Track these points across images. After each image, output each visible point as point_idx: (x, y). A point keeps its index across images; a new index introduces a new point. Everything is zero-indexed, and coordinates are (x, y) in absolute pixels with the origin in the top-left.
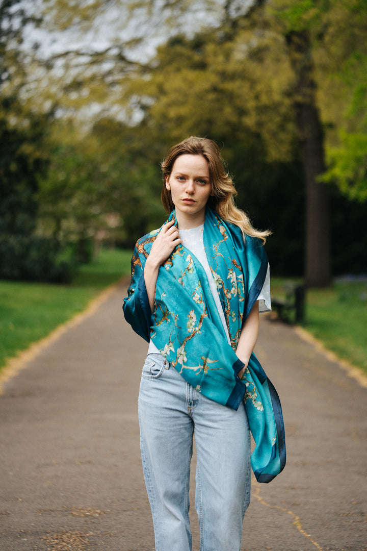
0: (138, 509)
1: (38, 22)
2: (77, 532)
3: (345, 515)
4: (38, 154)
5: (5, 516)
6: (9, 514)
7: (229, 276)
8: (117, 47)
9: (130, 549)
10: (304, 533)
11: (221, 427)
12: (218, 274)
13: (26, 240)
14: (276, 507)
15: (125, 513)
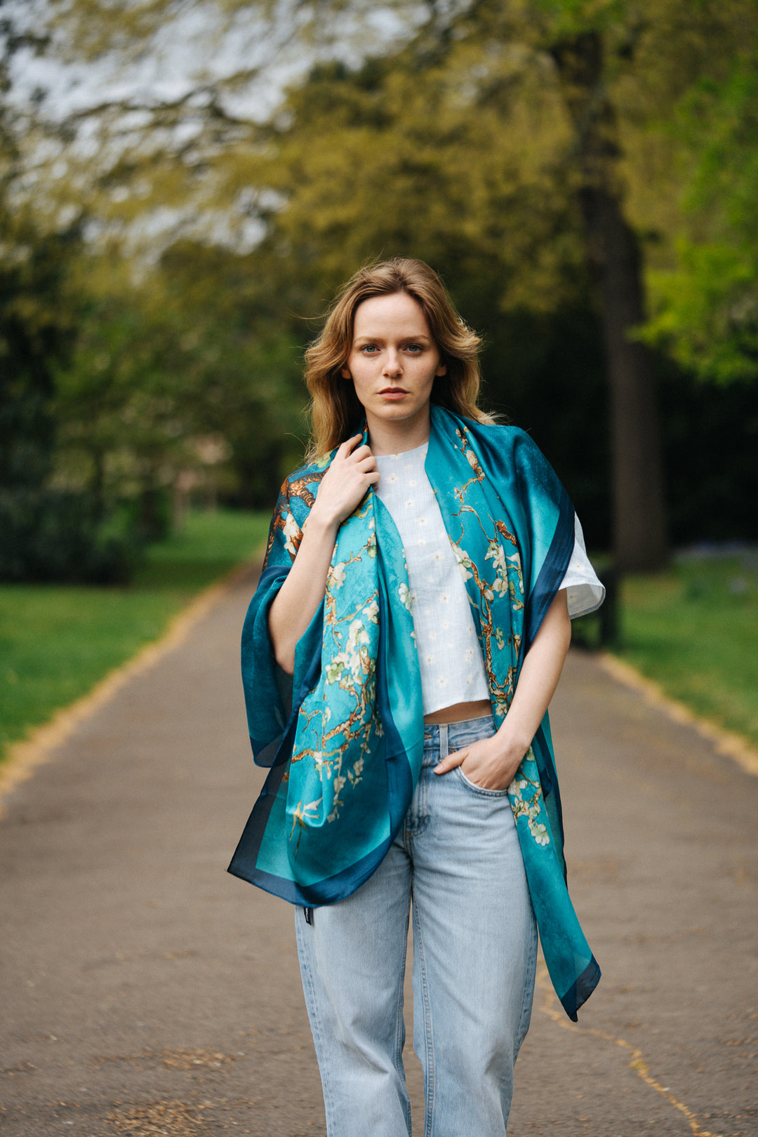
0: (303, 1048)
1: (40, 44)
2: (178, 1102)
3: (737, 1043)
4: (46, 317)
5: (24, 1074)
6: (32, 1069)
7: (490, 554)
8: (204, 89)
9: (292, 1134)
10: (656, 1085)
11: (477, 875)
12: (463, 549)
13: (33, 498)
14: (592, 1031)
15: (274, 1057)
